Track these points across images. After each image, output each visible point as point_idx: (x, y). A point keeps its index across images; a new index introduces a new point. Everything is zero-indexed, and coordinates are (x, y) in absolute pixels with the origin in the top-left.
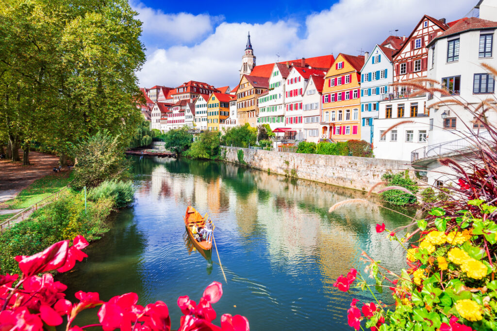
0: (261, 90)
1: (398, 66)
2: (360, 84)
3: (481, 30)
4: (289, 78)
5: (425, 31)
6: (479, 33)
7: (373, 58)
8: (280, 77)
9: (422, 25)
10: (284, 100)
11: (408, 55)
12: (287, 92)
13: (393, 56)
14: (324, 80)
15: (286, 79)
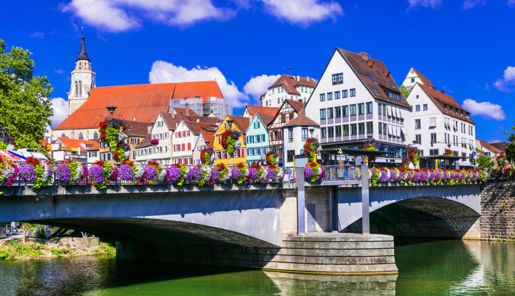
0: (137, 138)
1: (272, 133)
2: (245, 144)
3: (302, 126)
4: (177, 130)
5: (287, 110)
6: (301, 128)
7: (255, 123)
8: (165, 129)
9: (285, 105)
10: (172, 154)
11: (278, 126)
12: (175, 146)
13: (268, 125)
14: (214, 137)
15: (173, 131)
